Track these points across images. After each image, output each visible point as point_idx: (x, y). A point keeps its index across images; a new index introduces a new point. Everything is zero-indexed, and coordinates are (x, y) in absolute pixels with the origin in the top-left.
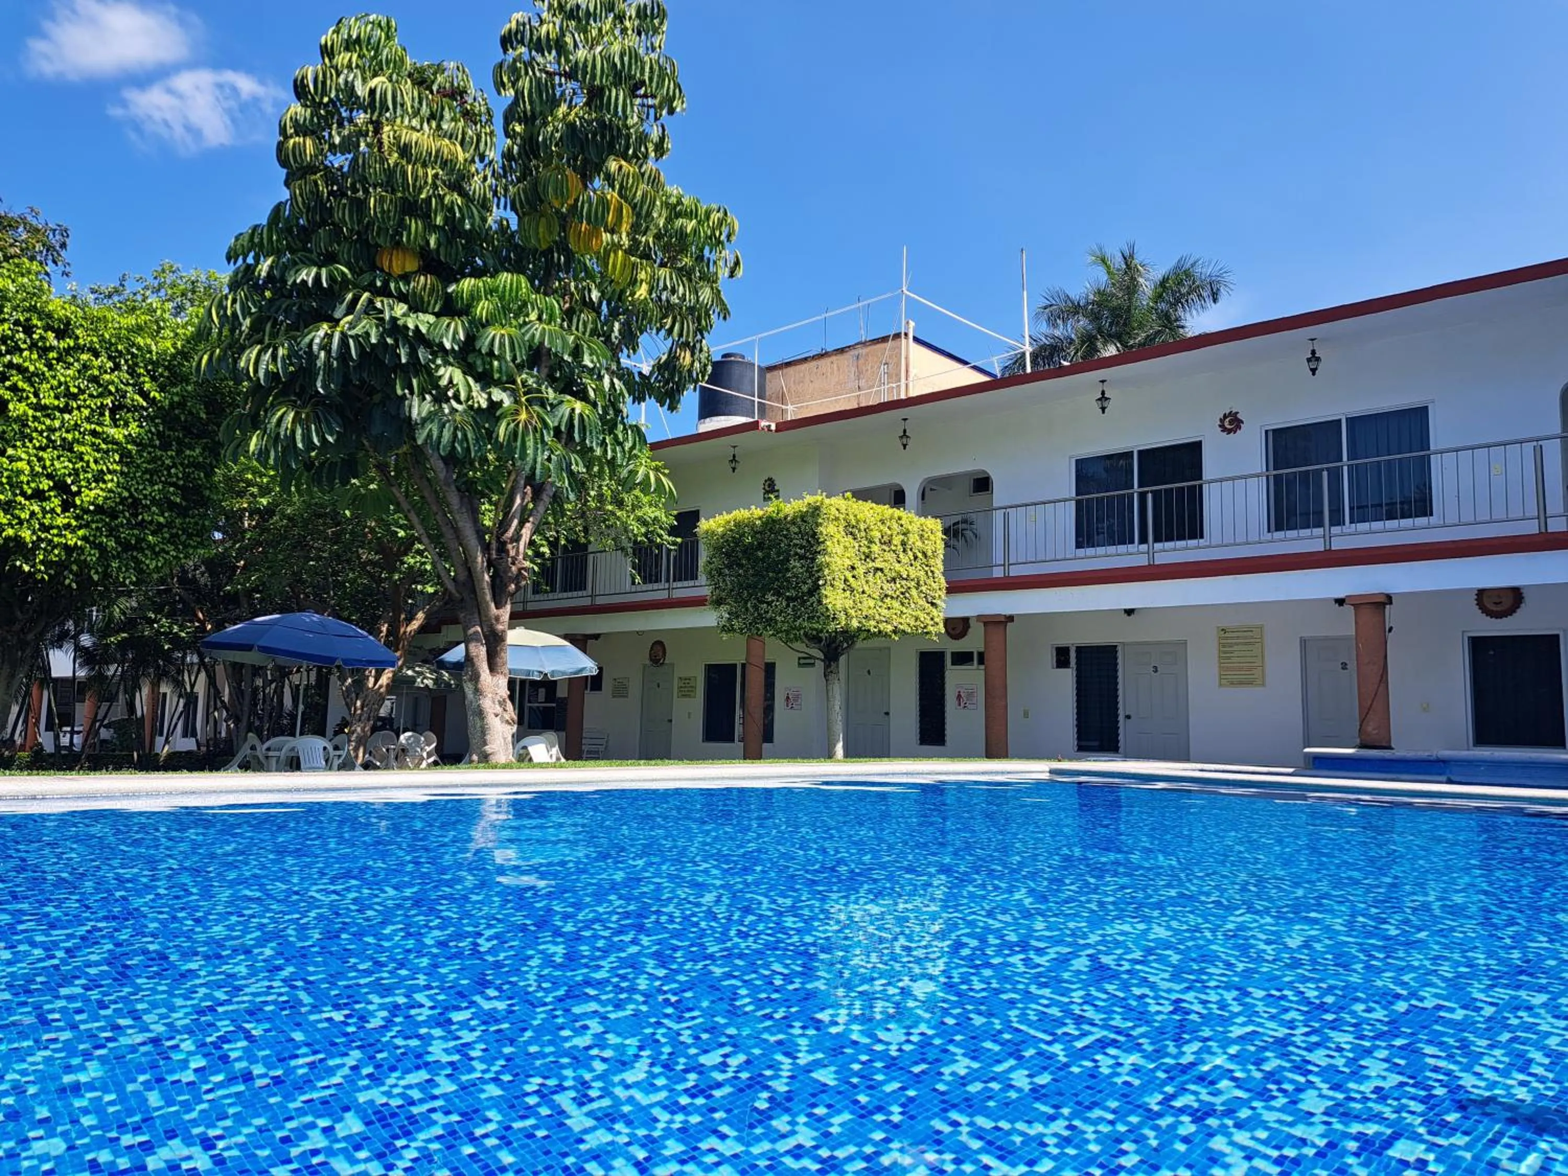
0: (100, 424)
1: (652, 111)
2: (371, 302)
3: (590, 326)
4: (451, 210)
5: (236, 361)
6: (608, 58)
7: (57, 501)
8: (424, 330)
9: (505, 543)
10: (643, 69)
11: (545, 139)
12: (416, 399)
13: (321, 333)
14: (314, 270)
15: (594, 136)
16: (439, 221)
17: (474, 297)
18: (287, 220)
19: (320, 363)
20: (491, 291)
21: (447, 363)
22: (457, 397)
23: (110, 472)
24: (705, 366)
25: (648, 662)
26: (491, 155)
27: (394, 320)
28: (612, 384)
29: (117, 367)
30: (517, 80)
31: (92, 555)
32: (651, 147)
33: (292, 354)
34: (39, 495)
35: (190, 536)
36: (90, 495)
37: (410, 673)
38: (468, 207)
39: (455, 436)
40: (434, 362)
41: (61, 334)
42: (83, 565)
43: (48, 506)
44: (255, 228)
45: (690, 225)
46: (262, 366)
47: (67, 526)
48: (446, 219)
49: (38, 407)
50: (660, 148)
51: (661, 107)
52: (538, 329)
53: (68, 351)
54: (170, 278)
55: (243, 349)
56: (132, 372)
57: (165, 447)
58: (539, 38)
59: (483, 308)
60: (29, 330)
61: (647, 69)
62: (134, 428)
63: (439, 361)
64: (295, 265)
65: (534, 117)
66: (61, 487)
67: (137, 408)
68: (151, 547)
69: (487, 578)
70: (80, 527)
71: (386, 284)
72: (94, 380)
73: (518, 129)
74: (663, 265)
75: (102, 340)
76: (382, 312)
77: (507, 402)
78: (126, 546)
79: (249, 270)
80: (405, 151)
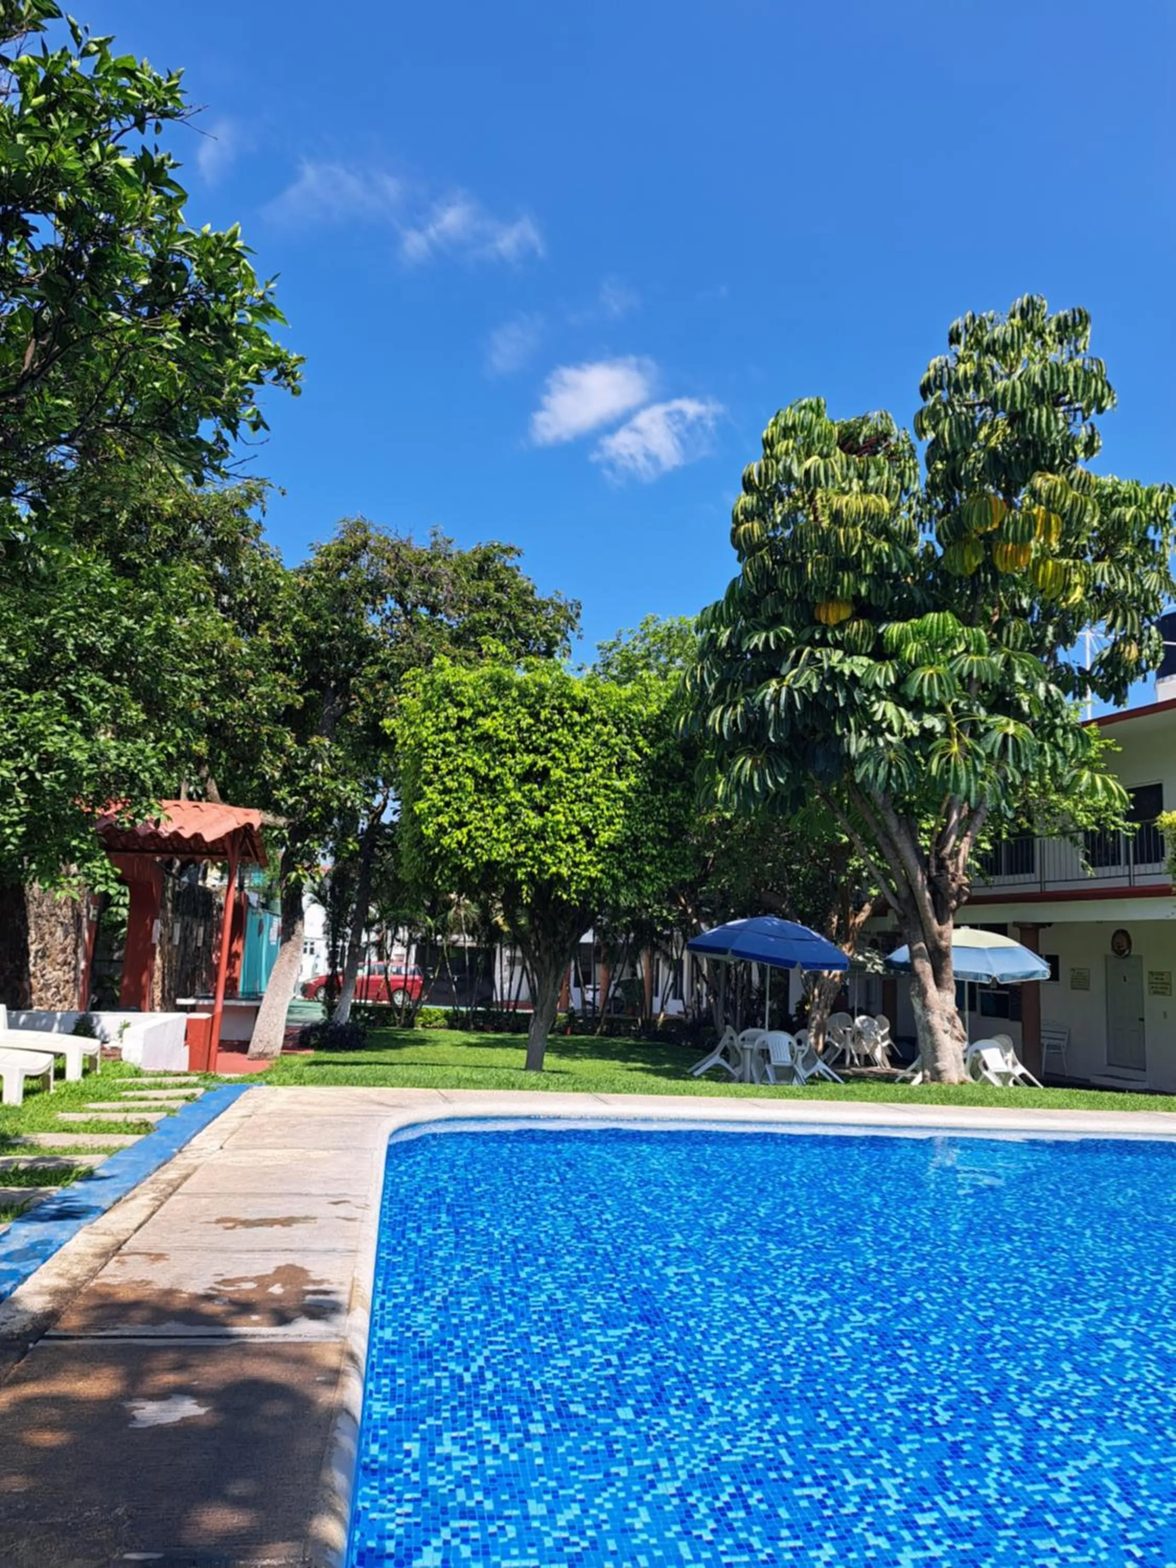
0: (610, 779)
1: (1079, 414)
2: (811, 654)
3: (1021, 635)
4: (879, 557)
5: (705, 720)
6: (1029, 382)
7: (583, 843)
8: (858, 673)
9: (943, 860)
10: (1066, 381)
11: (966, 473)
12: (853, 734)
13: (771, 690)
14: (764, 635)
15: (1017, 456)
16: (868, 569)
17: (903, 639)
18: (741, 590)
19: (771, 716)
20: (918, 633)
21: (880, 698)
22: (890, 729)
23: (618, 816)
24: (1156, 652)
25: (1110, 952)
26: (915, 487)
27: (832, 668)
28: (1048, 691)
29: (620, 731)
30: (937, 424)
31: (607, 885)
32: (1079, 448)
33: (748, 708)
34: (572, 839)
35: (676, 864)
36: (605, 837)
37: (861, 958)
38: (895, 551)
39: (889, 772)
40: (868, 699)
41: (582, 712)
42: (601, 892)
43: (578, 847)
44: (717, 604)
45: (1129, 513)
46: (725, 724)
47: (590, 862)
48: (875, 567)
49: (569, 771)
50: (1090, 448)
51: (1089, 408)
52: (966, 662)
53: (587, 724)
54: (652, 628)
55: (709, 709)
56: (630, 734)
57: (655, 792)
58: (957, 381)
59: (911, 650)
60: (561, 712)
61: (1071, 379)
62: (633, 780)
63: (873, 698)
64: (748, 632)
65: (955, 453)
66: (586, 831)
67: (634, 763)
68: (648, 875)
69: (928, 895)
70: (599, 862)
71: (824, 635)
72: (605, 744)
73: (940, 466)
74: (1099, 558)
75: (609, 710)
76: (821, 661)
77: (939, 728)
78: (630, 875)
79: (713, 639)
80: (836, 517)
